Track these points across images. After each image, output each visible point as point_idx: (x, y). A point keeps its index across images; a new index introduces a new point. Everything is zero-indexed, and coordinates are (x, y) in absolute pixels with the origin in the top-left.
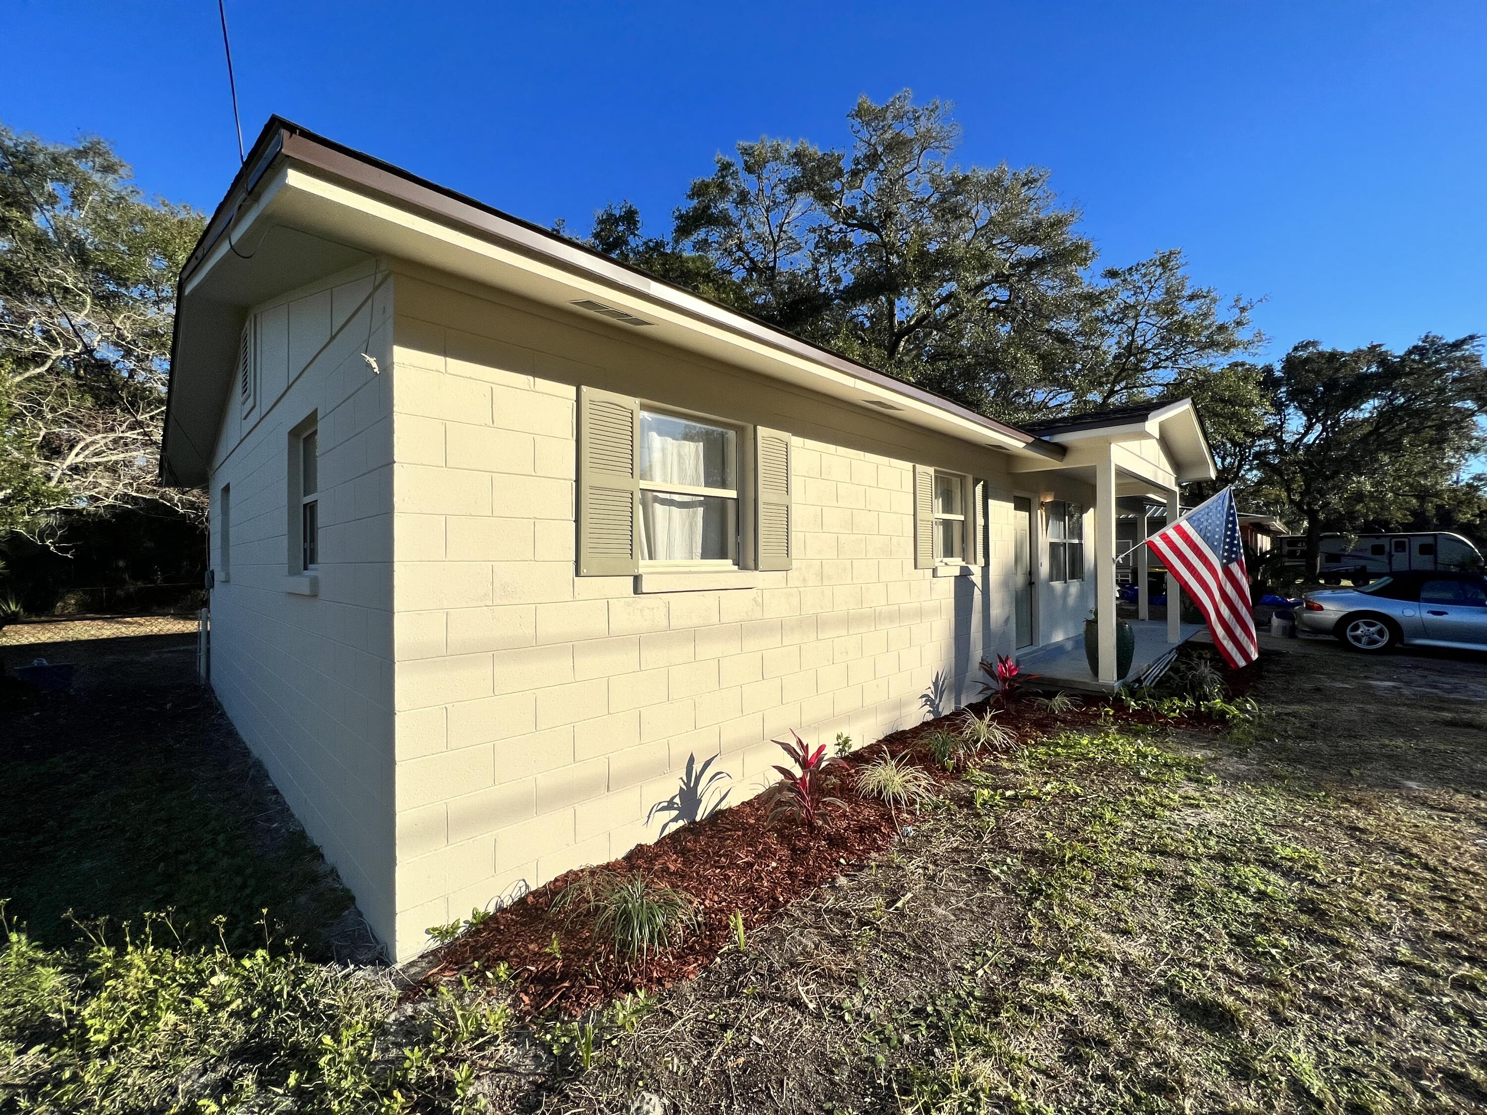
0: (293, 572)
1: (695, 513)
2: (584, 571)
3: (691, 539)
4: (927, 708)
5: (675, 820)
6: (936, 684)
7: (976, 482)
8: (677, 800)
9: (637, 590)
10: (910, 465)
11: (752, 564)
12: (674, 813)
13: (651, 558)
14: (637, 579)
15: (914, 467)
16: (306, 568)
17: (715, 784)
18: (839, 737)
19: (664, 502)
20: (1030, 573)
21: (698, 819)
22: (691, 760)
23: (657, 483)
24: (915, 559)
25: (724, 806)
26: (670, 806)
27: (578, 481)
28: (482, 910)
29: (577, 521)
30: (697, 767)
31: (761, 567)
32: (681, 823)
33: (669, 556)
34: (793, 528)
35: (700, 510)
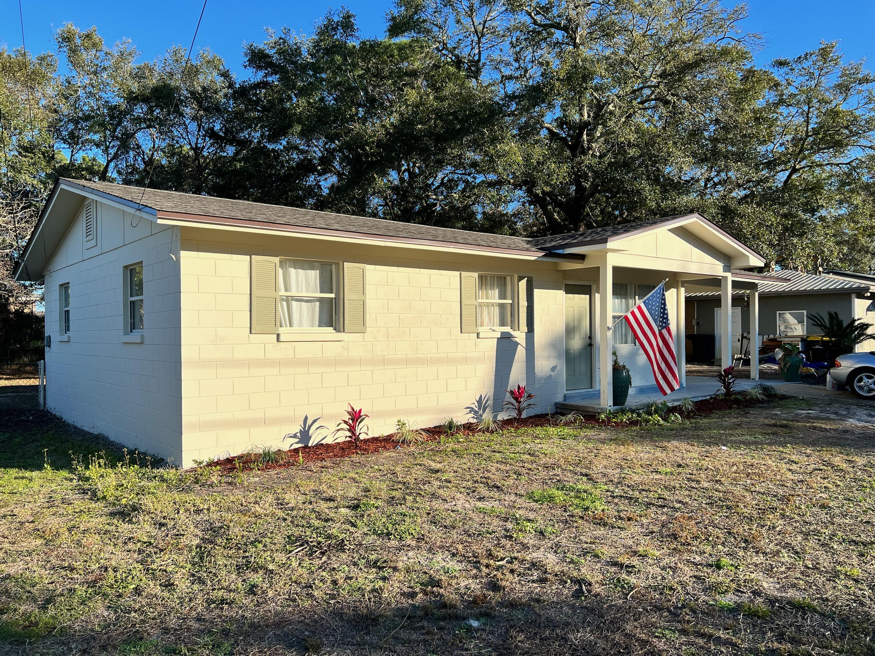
0: (126, 333)
1: (315, 305)
2: (253, 331)
3: (313, 318)
4: (472, 415)
5: (297, 443)
6: (480, 402)
7: (520, 279)
8: (298, 434)
9: (278, 340)
10: (457, 273)
11: (342, 330)
12: (297, 440)
13: (291, 326)
14: (278, 335)
15: (460, 274)
16: (131, 332)
17: (319, 431)
18: (399, 421)
19: (297, 300)
20: (590, 338)
21: (310, 445)
22: (306, 418)
23: (293, 293)
24: (461, 328)
25: (324, 442)
26: (295, 436)
27: (251, 295)
28: (212, 458)
29: (251, 311)
30: (309, 422)
31: (346, 331)
32: (300, 445)
33: (300, 325)
34: (368, 311)
35: (318, 304)
